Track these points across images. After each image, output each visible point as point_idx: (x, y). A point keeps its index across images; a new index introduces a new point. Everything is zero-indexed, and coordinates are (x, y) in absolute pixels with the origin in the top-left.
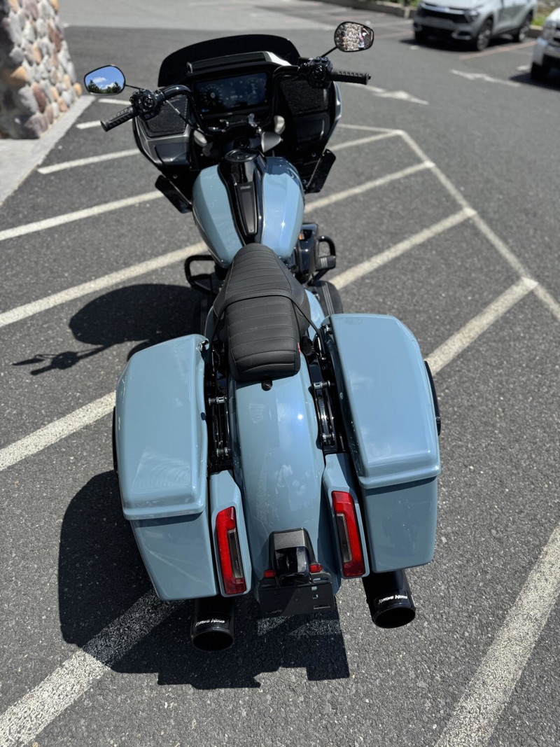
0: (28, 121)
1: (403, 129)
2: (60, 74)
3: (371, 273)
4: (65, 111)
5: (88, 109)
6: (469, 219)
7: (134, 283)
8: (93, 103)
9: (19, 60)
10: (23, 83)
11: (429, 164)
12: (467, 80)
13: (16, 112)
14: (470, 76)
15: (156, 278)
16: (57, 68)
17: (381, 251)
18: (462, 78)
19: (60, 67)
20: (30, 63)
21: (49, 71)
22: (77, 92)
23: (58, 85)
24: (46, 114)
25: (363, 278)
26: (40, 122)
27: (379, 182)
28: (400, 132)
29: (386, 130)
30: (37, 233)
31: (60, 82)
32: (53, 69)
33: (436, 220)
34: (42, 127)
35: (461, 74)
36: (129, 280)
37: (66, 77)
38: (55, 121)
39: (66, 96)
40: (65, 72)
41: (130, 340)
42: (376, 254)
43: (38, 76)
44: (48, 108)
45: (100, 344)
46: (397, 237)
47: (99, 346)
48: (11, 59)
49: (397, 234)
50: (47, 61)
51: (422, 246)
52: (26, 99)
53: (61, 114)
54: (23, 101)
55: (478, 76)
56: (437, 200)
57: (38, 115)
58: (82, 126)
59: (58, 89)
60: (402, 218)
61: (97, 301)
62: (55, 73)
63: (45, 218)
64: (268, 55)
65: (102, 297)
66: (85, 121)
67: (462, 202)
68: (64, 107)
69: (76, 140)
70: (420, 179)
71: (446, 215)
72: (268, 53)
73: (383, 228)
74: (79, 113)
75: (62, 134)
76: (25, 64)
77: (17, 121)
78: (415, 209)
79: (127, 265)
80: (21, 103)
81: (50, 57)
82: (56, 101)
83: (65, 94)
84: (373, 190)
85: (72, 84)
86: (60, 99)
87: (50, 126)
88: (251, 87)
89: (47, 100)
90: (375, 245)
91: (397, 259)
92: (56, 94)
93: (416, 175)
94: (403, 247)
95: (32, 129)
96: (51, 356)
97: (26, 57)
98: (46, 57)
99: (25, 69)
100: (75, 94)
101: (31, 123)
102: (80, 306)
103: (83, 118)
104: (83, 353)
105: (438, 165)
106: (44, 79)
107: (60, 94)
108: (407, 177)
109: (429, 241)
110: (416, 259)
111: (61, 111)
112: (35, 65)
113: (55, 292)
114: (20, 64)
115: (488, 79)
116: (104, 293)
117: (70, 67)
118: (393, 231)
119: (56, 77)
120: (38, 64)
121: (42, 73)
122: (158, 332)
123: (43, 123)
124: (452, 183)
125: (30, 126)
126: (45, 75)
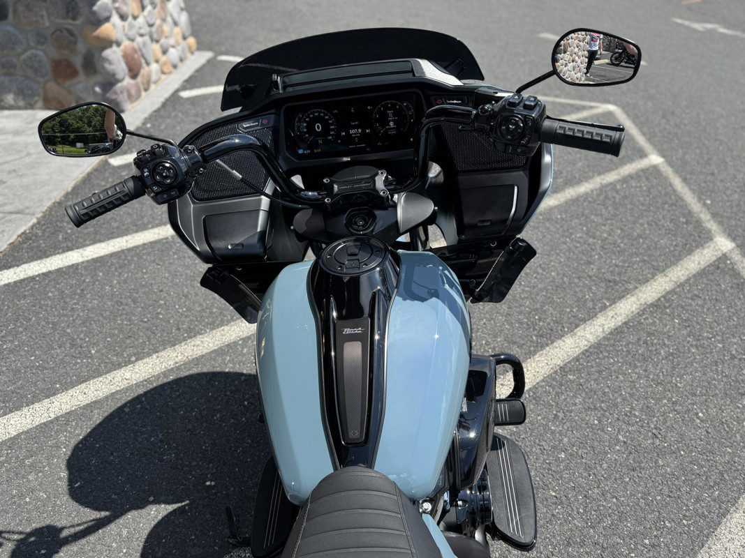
0: (112, 91)
1: (615, 103)
2: (166, 28)
3: (577, 359)
4: (170, 73)
5: (200, 70)
6: (724, 257)
7: (195, 370)
8: (209, 61)
9: (107, 14)
10: (108, 43)
11: (655, 159)
12: (695, 31)
13: (98, 78)
14: (698, 26)
15: (231, 361)
16: (164, 20)
17: (591, 315)
18: (688, 28)
19: (169, 19)
20: (123, 17)
21: (151, 26)
22: (190, 48)
23: (163, 41)
24: (139, 79)
25: (564, 370)
26: (128, 92)
27: (584, 188)
28: (611, 107)
29: (593, 104)
30: (74, 267)
31: (166, 37)
32: (158, 22)
33: (675, 258)
34: (130, 96)
35: (686, 23)
36: (187, 364)
37: (177, 30)
38: (153, 87)
39: (173, 54)
40: (176, 24)
41: (157, 502)
42: (584, 321)
43: (132, 33)
44: (144, 70)
45: (107, 511)
46: (616, 290)
47: (104, 514)
48: (94, 13)
49: (615, 282)
50: (150, 13)
51: (656, 306)
52: (110, 63)
53: (163, 77)
54: (107, 65)
55: (710, 26)
56: (672, 221)
57: (128, 81)
58: (185, 94)
59: (162, 46)
60: (621, 252)
61: (126, 410)
62: (161, 26)
63: (94, 242)
64: (419, 62)
65: (137, 399)
66: (191, 88)
67: (712, 226)
68: (168, 68)
69: (173, 114)
70: (644, 184)
71: (688, 249)
72: (420, 61)
73: (593, 270)
74: (186, 76)
75: (157, 105)
76: (115, 18)
77: (97, 89)
78: (639, 236)
79: (192, 333)
80: (104, 68)
81: (154, 8)
82: (157, 61)
83: (172, 51)
84: (575, 201)
85: (185, 38)
86: (163, 59)
87: (143, 94)
88: (387, 115)
89: (143, 61)
90: (581, 302)
91: (618, 332)
92: (159, 53)
93: (637, 176)
94: (626, 308)
95: (115, 99)
96: (16, 537)
97: (117, 10)
98: (149, 8)
99: (114, 26)
100: (187, 50)
101: (115, 93)
102: (97, 417)
103: (190, 83)
104: (72, 530)
105: (670, 162)
106: (142, 35)
107: (165, 52)
108: (625, 180)
109: (667, 296)
110: (649, 334)
111: (163, 73)
112: (130, 19)
113: (67, 386)
114: (108, 19)
115: (722, 30)
116: (141, 391)
117: (183, 18)
118: (608, 276)
119: (161, 32)
120: (135, 18)
121: (140, 28)
122: (208, 483)
123: (133, 92)
124: (693, 191)
125: (114, 97)
126: (145, 30)
